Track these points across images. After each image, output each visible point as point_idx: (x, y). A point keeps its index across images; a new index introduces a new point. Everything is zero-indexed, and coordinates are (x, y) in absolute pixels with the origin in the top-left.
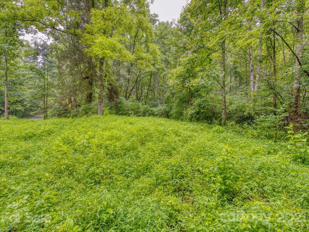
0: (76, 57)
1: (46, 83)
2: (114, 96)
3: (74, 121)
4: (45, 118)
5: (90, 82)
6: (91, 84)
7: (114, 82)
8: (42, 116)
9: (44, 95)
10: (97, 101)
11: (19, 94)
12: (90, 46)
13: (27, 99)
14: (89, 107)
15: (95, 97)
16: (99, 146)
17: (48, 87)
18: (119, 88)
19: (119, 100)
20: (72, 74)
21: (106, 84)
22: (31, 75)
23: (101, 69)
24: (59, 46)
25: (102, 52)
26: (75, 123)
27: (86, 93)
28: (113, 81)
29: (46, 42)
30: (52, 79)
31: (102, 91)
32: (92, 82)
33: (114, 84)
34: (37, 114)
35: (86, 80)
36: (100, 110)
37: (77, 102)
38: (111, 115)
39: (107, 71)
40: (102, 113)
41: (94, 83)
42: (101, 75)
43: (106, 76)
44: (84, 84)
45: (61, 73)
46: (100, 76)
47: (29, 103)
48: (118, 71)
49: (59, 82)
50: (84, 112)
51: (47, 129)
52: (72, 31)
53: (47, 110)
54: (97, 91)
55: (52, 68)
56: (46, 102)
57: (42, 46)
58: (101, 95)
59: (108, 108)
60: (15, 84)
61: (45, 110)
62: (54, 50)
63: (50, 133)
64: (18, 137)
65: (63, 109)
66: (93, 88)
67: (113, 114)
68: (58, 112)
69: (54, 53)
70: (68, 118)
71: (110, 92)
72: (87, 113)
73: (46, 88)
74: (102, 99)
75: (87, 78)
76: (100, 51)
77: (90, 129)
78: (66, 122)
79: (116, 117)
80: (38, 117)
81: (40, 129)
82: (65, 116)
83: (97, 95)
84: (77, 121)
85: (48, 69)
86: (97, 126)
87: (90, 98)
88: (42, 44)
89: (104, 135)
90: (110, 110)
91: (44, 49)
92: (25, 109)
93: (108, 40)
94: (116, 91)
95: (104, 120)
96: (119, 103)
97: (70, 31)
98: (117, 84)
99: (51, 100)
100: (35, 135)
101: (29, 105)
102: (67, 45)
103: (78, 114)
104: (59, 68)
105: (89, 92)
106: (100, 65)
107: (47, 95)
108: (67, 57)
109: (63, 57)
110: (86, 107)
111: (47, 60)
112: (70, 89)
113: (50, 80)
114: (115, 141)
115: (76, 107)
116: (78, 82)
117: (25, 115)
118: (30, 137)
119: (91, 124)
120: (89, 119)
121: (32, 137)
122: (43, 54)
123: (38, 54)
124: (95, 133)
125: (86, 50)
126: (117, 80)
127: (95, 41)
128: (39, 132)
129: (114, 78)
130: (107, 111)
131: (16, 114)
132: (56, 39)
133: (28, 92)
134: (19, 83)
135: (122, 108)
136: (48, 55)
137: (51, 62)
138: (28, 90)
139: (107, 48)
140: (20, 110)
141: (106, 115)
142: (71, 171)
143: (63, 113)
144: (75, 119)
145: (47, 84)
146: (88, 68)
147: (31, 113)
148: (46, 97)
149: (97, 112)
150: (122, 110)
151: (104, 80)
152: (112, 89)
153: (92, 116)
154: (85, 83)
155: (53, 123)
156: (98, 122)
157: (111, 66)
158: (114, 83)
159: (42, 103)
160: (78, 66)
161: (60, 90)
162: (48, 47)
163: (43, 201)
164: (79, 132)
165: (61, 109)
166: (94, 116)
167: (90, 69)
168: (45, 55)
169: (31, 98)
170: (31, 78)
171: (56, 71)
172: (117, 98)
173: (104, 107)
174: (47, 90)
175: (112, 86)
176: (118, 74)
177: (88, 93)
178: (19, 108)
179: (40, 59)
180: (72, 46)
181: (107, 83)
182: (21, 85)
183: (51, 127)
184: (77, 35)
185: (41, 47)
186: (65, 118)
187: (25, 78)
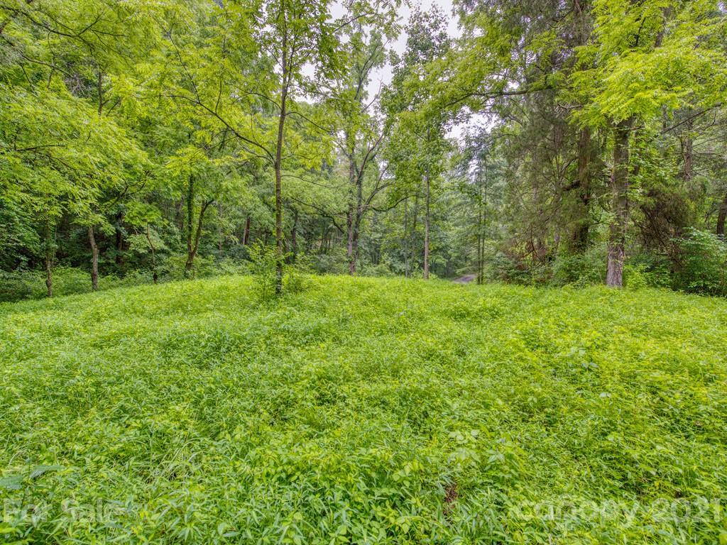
0: (546, 140)
1: (482, 212)
2: (665, 230)
3: (541, 295)
4: (480, 281)
5: (582, 197)
6: (586, 202)
7: (667, 185)
8: (474, 277)
9: (480, 236)
10: (602, 247)
11: (442, 236)
12: (587, 100)
13: (452, 245)
14: (580, 261)
15: (596, 235)
16: (630, 379)
17: (487, 219)
18: (689, 201)
19: (689, 242)
20: (536, 185)
21: (637, 194)
22: (459, 201)
23: (619, 154)
24: (508, 129)
25: (631, 101)
26: (543, 301)
27: (571, 225)
28: (662, 181)
29: (484, 130)
30: (494, 202)
31: (622, 217)
32: (589, 195)
33: (667, 189)
34: (464, 272)
35: (573, 191)
36: (615, 273)
37: (547, 249)
38: (651, 290)
39: (640, 154)
40: (620, 279)
41: (594, 196)
42: (621, 171)
43: (635, 172)
44: (566, 203)
45: (512, 187)
46: (616, 173)
47: (455, 252)
48: (687, 145)
49: (509, 205)
50: (565, 276)
51: (488, 305)
52: (540, 83)
53: (482, 265)
54: (604, 219)
55: (494, 178)
56: (481, 251)
57: (477, 139)
58: (620, 230)
59: (642, 266)
60: (436, 220)
61: (479, 265)
62: (498, 140)
63: (495, 314)
64: (445, 312)
65: (516, 265)
66: (590, 211)
67: (664, 285)
68: (505, 272)
69: (498, 147)
70: (527, 285)
71: (650, 218)
72: (572, 278)
73: (482, 221)
74: (623, 239)
75: (577, 185)
76: (625, 101)
77: (589, 322)
78: (524, 295)
79: (678, 298)
80: (466, 278)
81: (476, 304)
82: (519, 280)
83: (602, 230)
84: (550, 295)
85: (487, 183)
86: (611, 316)
87: (582, 238)
88: (477, 136)
89: (638, 349)
90: (647, 274)
91: (480, 146)
92: (447, 263)
93: (653, 56)
94: (677, 213)
95: (632, 303)
96: (691, 253)
97: (534, 84)
98: (683, 188)
99: (489, 245)
100: (469, 314)
101: (456, 255)
102: (526, 119)
103: (549, 278)
104: (509, 175)
105: (581, 221)
106: (617, 142)
107: (485, 237)
108: (527, 147)
109: (517, 149)
110: (572, 261)
111: (485, 164)
112: (532, 220)
113: (490, 204)
114: (686, 377)
115: (542, 261)
116: (549, 201)
117: (447, 273)
118: (462, 316)
119: (590, 308)
120: (583, 294)
121: (465, 317)
122: (479, 154)
123: (470, 158)
124: (605, 336)
125: (577, 114)
126: (682, 175)
127: (607, 79)
128: (476, 308)
129: (667, 171)
130: (637, 276)
131: (435, 271)
132: (505, 115)
133: (454, 233)
134: (442, 217)
135: (700, 269)
136: (489, 153)
137: (492, 168)
138: (453, 228)
139: (650, 84)
140: (442, 264)
141: (636, 288)
142: (549, 417)
143: (516, 274)
144: (542, 289)
145: (485, 214)
146: (577, 160)
147: (458, 271)
148: (481, 240)
149: (605, 278)
150: (704, 277)
151: (630, 182)
152: (659, 207)
153: (589, 289)
154: (571, 200)
155: (498, 295)
156: (612, 305)
157: (656, 136)
158: (670, 189)
159: (474, 251)
160: (551, 162)
161: (510, 224)
162: (487, 138)
163: (501, 457)
164: (559, 326)
165: (511, 265)
166: (597, 288)
167: (585, 160)
168: (483, 157)
169: (458, 243)
170: (460, 205)
171: (502, 183)
172: (678, 234)
173: (626, 262)
174: (485, 225)
175: (658, 198)
176: (686, 155)
177: (577, 225)
178: (441, 260)
179: (473, 166)
180: (539, 118)
181: (641, 190)
182: (444, 220)
183: (495, 301)
184: (551, 88)
185: (476, 142)
186: (520, 285)
187: (451, 206)
